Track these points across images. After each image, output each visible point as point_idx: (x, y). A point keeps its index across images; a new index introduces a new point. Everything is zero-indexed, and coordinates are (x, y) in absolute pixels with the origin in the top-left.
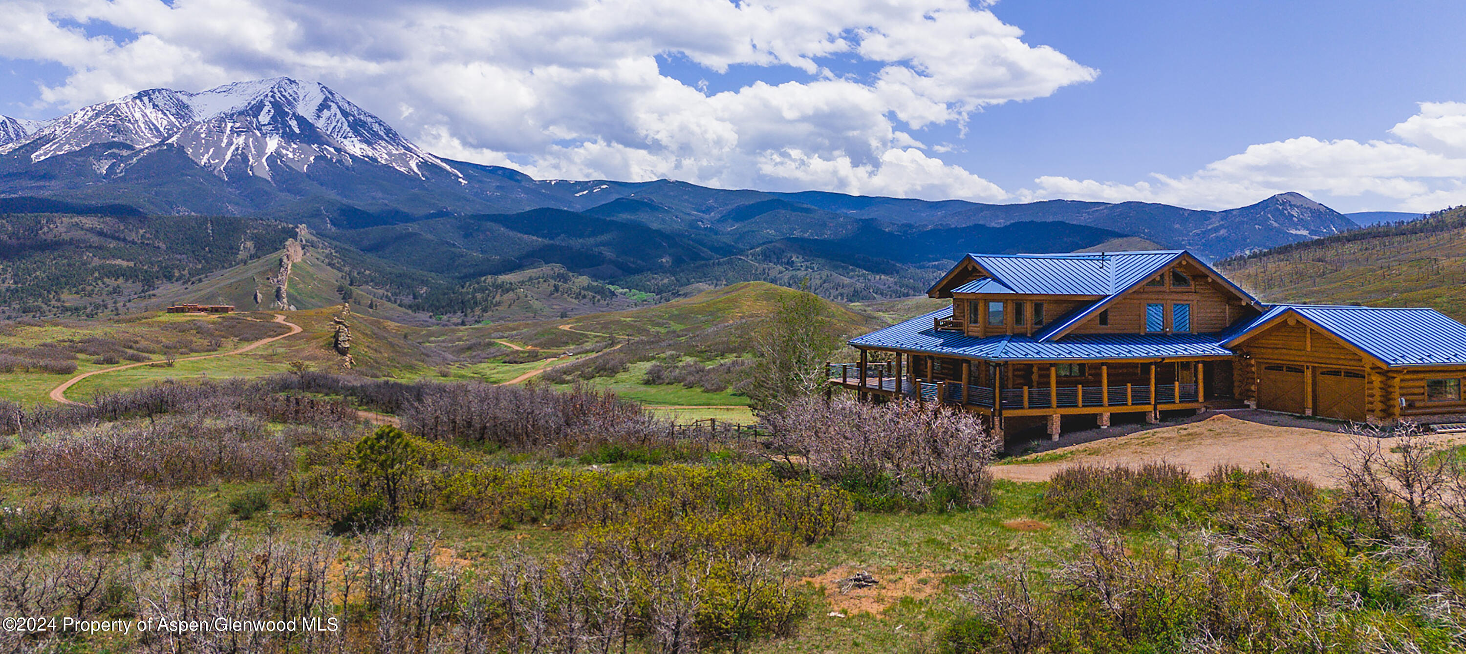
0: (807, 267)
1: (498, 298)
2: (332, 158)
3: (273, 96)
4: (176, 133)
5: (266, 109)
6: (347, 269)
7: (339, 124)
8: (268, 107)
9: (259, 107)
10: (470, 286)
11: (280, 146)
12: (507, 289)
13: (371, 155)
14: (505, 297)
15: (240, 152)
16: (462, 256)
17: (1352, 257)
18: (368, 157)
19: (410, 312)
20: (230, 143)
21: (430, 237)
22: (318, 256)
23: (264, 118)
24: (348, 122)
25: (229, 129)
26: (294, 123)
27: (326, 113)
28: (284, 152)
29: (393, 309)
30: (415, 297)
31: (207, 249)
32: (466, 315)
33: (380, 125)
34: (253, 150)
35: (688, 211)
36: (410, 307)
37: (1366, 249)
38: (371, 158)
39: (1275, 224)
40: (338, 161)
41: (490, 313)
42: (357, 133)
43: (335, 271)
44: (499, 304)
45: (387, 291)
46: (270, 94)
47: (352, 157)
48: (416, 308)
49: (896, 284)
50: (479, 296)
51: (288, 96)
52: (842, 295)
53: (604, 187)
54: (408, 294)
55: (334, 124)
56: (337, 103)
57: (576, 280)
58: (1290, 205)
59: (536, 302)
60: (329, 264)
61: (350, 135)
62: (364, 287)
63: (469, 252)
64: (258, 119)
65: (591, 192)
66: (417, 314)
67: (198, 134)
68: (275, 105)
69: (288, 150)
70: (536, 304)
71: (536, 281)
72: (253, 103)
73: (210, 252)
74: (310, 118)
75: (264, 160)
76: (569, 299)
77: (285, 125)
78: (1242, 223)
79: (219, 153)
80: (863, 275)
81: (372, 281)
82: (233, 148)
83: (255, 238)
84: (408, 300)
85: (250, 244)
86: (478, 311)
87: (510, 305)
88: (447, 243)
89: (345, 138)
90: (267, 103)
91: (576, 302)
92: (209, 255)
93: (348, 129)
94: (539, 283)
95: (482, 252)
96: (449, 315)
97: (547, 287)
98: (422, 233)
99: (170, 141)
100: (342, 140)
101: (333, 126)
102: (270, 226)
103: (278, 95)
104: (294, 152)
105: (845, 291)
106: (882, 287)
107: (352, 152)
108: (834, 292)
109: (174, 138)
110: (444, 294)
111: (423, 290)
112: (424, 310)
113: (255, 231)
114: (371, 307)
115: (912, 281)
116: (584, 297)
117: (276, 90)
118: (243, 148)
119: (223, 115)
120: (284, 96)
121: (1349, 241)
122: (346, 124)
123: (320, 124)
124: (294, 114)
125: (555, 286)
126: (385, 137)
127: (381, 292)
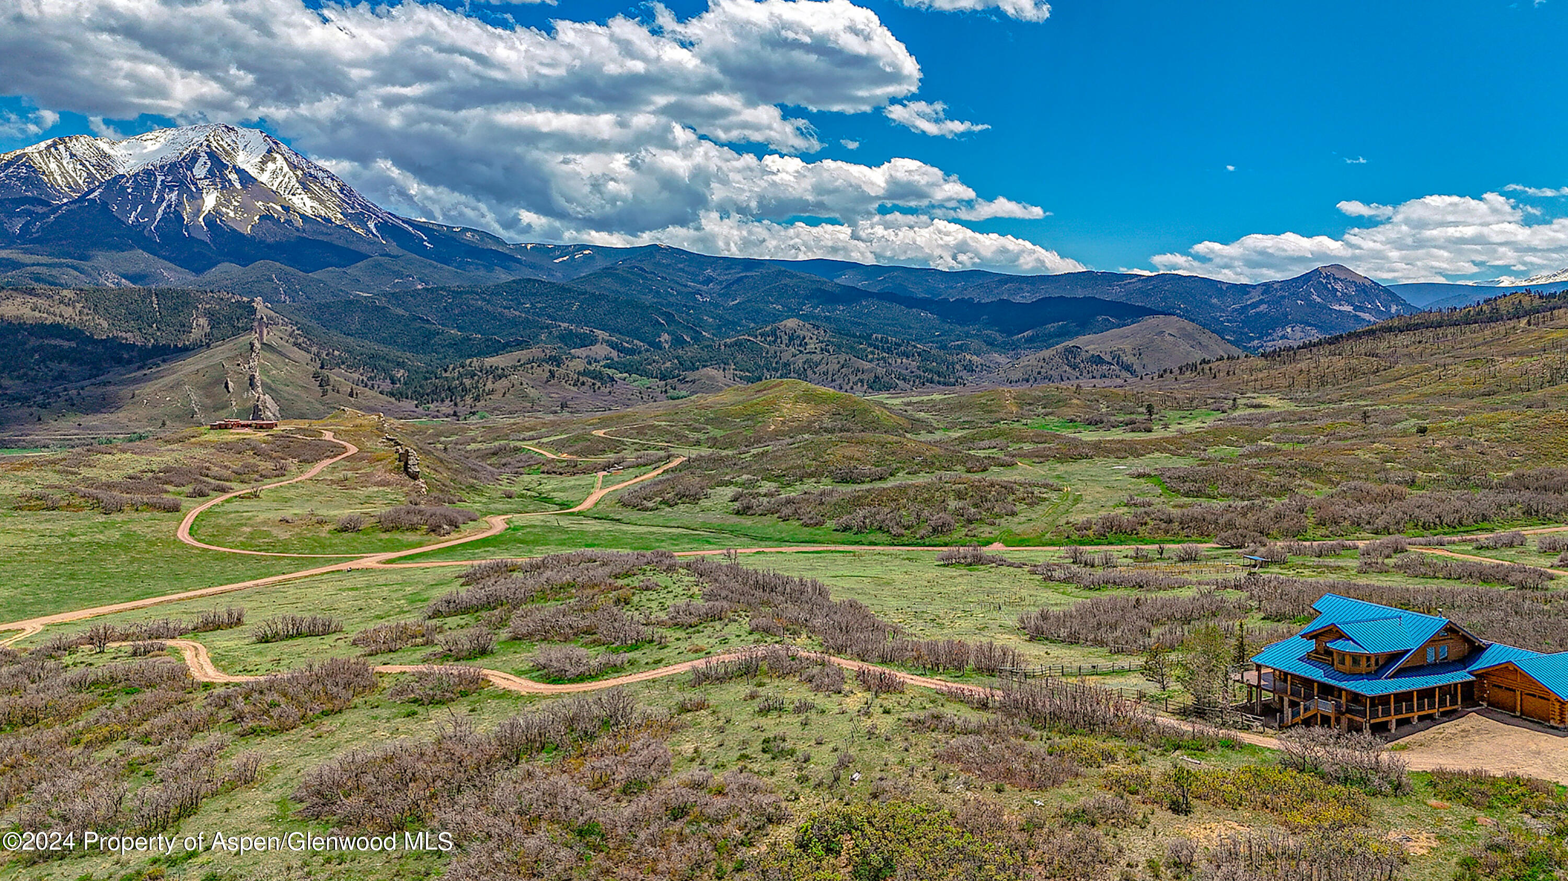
0: (822, 350)
1: (489, 385)
2: (279, 218)
3: (208, 146)
4: (99, 187)
5: (201, 161)
6: (314, 349)
7: (286, 179)
8: (204, 158)
9: (194, 157)
10: (454, 369)
11: (219, 204)
12: (498, 374)
13: (323, 214)
14: (498, 384)
15: (172, 209)
16: (438, 333)
17: (1405, 351)
18: (320, 216)
19: (393, 400)
20: (161, 199)
21: (400, 311)
22: (282, 336)
23: (200, 171)
24: (297, 176)
25: (159, 183)
26: (233, 177)
27: (271, 166)
28: (224, 210)
29: (374, 398)
30: (393, 383)
31: (154, 325)
32: (456, 405)
33: (333, 179)
34: (188, 207)
35: (683, 281)
36: (392, 394)
37: (1420, 342)
38: (324, 219)
39: (1319, 300)
40: (286, 221)
41: (482, 403)
42: (306, 188)
43: (303, 352)
44: (492, 392)
45: (362, 375)
46: (205, 143)
47: (303, 216)
48: (399, 395)
49: (919, 368)
50: (467, 382)
51: (225, 146)
52: (862, 381)
53: (587, 252)
54: (385, 378)
55: (281, 178)
56: (283, 155)
57: (570, 364)
58: (1334, 279)
59: (533, 390)
60: (295, 344)
61: (299, 191)
62: (336, 370)
63: (446, 329)
64: (192, 172)
65: (572, 258)
66: (401, 404)
67: (124, 189)
68: (212, 155)
69: (228, 208)
70: (532, 392)
71: (529, 366)
72: (185, 153)
73: (158, 329)
74: (253, 172)
75: (201, 219)
76: (567, 386)
77: (224, 179)
78: (1284, 297)
79: (150, 210)
80: (883, 358)
81: (343, 363)
82: (164, 204)
83: (211, 315)
84: (387, 386)
85: (203, 321)
86: (469, 400)
87: (505, 393)
88: (420, 318)
89: (293, 194)
90: (203, 154)
91: (575, 389)
92: (159, 334)
93: (297, 185)
94: (532, 368)
95: (460, 328)
96: (435, 403)
97: (542, 372)
98: (390, 306)
99: (91, 196)
100: (290, 196)
101: (279, 180)
102: (222, 299)
103: (214, 144)
104: (235, 210)
105: (865, 377)
106: (904, 372)
107: (302, 212)
108: (853, 378)
109: (96, 193)
110: (426, 379)
111: (400, 374)
112: (407, 398)
113: (208, 306)
114: (351, 395)
115: (934, 364)
116: (583, 384)
117: (212, 139)
118: (176, 205)
119: (151, 167)
120: (221, 146)
121: (1401, 331)
122: (294, 180)
123: (264, 178)
124: (234, 167)
125: (550, 371)
126: (338, 193)
127: (356, 376)
